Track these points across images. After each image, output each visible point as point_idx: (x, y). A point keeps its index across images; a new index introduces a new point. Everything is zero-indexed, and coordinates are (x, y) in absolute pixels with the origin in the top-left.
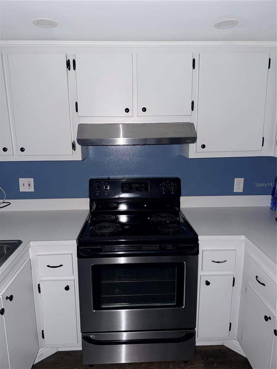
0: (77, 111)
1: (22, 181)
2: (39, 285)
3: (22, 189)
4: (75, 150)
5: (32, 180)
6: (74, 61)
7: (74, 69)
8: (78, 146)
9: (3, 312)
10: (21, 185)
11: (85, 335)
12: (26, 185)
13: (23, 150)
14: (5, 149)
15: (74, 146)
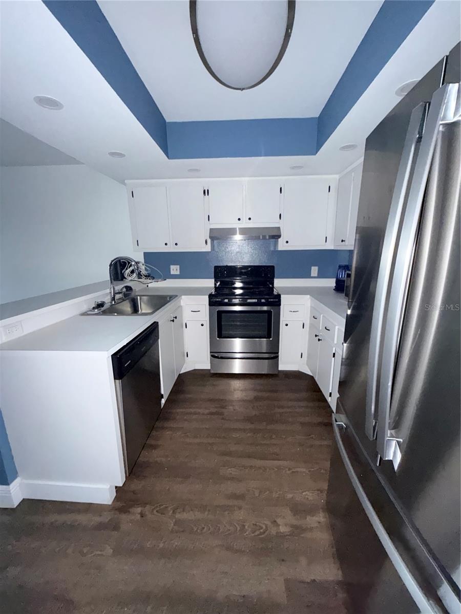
0: (209, 220)
1: (172, 267)
2: (186, 323)
3: (172, 272)
4: (207, 244)
5: (178, 266)
6: (208, 191)
7: (208, 195)
8: (209, 241)
9: (173, 321)
10: (171, 270)
11: (212, 354)
12: (175, 270)
13: (176, 244)
14: (166, 244)
15: (206, 242)
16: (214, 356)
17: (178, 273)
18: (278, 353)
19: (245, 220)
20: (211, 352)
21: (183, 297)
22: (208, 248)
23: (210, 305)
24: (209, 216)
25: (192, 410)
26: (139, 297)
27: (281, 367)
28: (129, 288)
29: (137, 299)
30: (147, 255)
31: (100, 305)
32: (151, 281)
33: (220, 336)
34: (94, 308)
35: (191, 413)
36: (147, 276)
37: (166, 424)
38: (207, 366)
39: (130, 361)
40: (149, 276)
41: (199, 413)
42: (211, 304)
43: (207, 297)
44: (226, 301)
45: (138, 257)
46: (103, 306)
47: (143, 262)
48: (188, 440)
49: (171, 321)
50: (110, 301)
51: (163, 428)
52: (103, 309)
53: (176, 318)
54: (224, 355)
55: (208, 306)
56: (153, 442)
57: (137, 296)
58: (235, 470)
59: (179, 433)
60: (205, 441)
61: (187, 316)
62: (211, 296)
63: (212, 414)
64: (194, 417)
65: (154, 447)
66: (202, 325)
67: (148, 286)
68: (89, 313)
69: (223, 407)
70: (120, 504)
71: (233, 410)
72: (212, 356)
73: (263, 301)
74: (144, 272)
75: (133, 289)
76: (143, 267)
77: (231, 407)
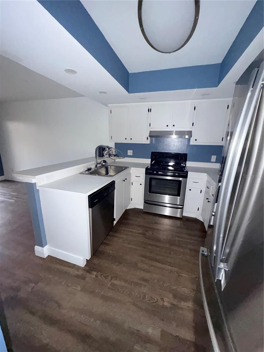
0: (150, 126)
2: (132, 182)
5: (132, 151)
6: (151, 109)
7: (151, 112)
8: (149, 138)
9: (124, 181)
10: (128, 153)
12: (130, 153)
13: (131, 139)
14: (126, 139)
15: (147, 139)
16: (146, 202)
17: (132, 154)
18: (183, 206)
19: (171, 126)
20: (144, 200)
21: (132, 168)
22: (148, 142)
24: (150, 124)
26: (109, 167)
28: (105, 161)
30: (116, 144)
31: (89, 169)
32: (117, 158)
33: (150, 192)
34: (86, 171)
35: (128, 231)
36: (115, 156)
37: (116, 235)
38: (141, 207)
39: (97, 200)
40: (116, 155)
42: (147, 173)
43: (144, 170)
44: (155, 172)
45: (112, 145)
46: (90, 170)
47: (114, 148)
48: (125, 245)
50: (94, 167)
52: (90, 171)
53: (126, 179)
54: (151, 202)
55: (145, 174)
57: (109, 166)
58: (146, 266)
59: (121, 240)
60: (134, 247)
61: (133, 179)
62: (147, 169)
63: (139, 233)
64: (130, 233)
66: (141, 184)
67: (115, 161)
68: (84, 173)
69: (147, 231)
70: (87, 268)
71: (151, 234)
72: (145, 202)
73: (177, 174)
74: (114, 153)
75: (107, 162)
76: (114, 151)
77: (151, 232)
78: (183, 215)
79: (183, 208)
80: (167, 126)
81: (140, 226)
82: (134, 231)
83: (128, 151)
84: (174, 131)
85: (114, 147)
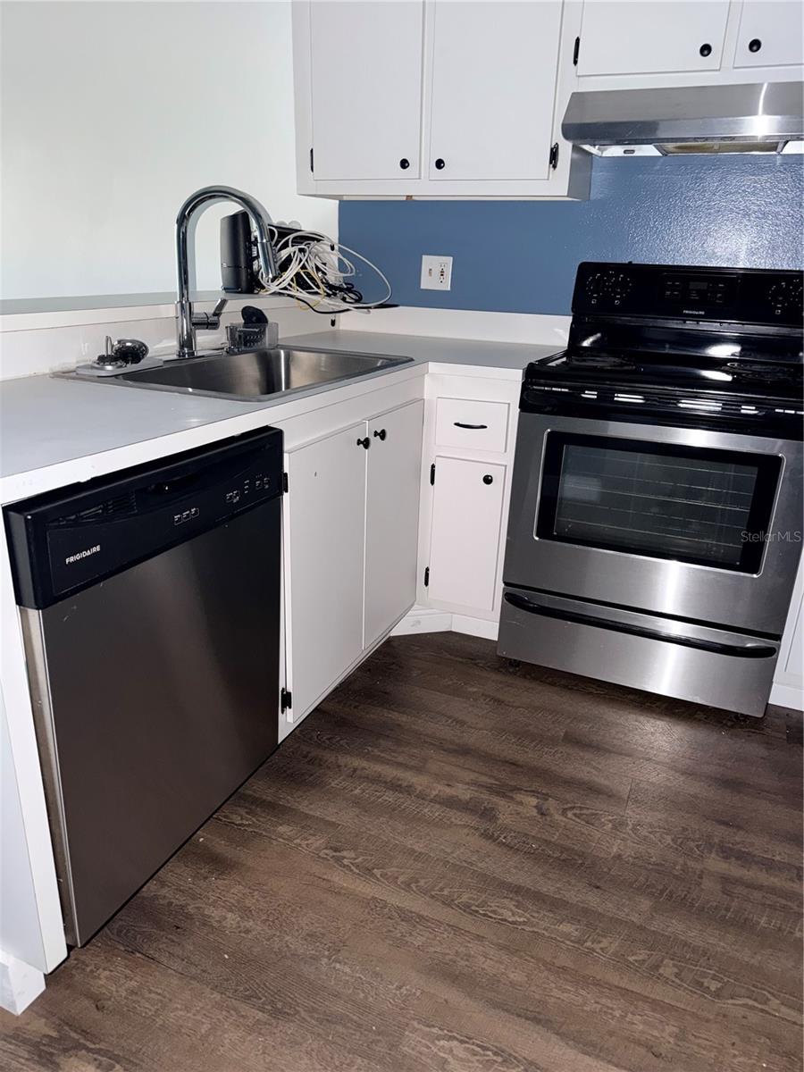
0: (575, 62)
1: (428, 261)
2: (433, 466)
3: (428, 282)
4: (555, 167)
5: (450, 260)
8: (566, 149)
9: (366, 443)
10: (424, 273)
11: (511, 589)
12: (436, 272)
13: (440, 164)
14: (404, 164)
15: (554, 155)
16: (516, 598)
17: (447, 285)
18: (778, 638)
19: (731, 51)
20: (506, 583)
21: (434, 365)
22: (556, 186)
23: (524, 406)
24: (578, 41)
25: (390, 772)
26: (282, 352)
27: (781, 696)
28: (254, 318)
29: (278, 357)
30: (352, 212)
31: (129, 353)
33: (547, 528)
34: (103, 360)
35: (376, 780)
36: (333, 290)
37: (288, 799)
38: (488, 629)
39: (98, 548)
40: (344, 290)
41: (408, 790)
42: (530, 403)
43: (517, 376)
44: (590, 395)
45: (320, 218)
46: (137, 359)
47: (335, 239)
48: (339, 878)
49: (359, 442)
51: (274, 809)
52: (134, 367)
53: (382, 435)
54: (546, 601)
55: (516, 410)
56: (221, 846)
57: (283, 347)
58: (462, 1054)
59: (317, 842)
60: (396, 899)
61: (442, 441)
62: (536, 374)
63: (451, 803)
64: (389, 797)
65: (220, 865)
66: (488, 480)
67: (333, 323)
68: (81, 372)
69: (504, 791)
70: (41, 1027)
71: (534, 812)
72: (510, 598)
73: (748, 410)
74: (334, 277)
75: (270, 320)
76: (333, 258)
77: (534, 801)
78: (770, 702)
79: (771, 652)
80: (706, 50)
81: (464, 751)
82: (419, 781)
83: (425, 258)
84: (765, 87)
85: (331, 231)
